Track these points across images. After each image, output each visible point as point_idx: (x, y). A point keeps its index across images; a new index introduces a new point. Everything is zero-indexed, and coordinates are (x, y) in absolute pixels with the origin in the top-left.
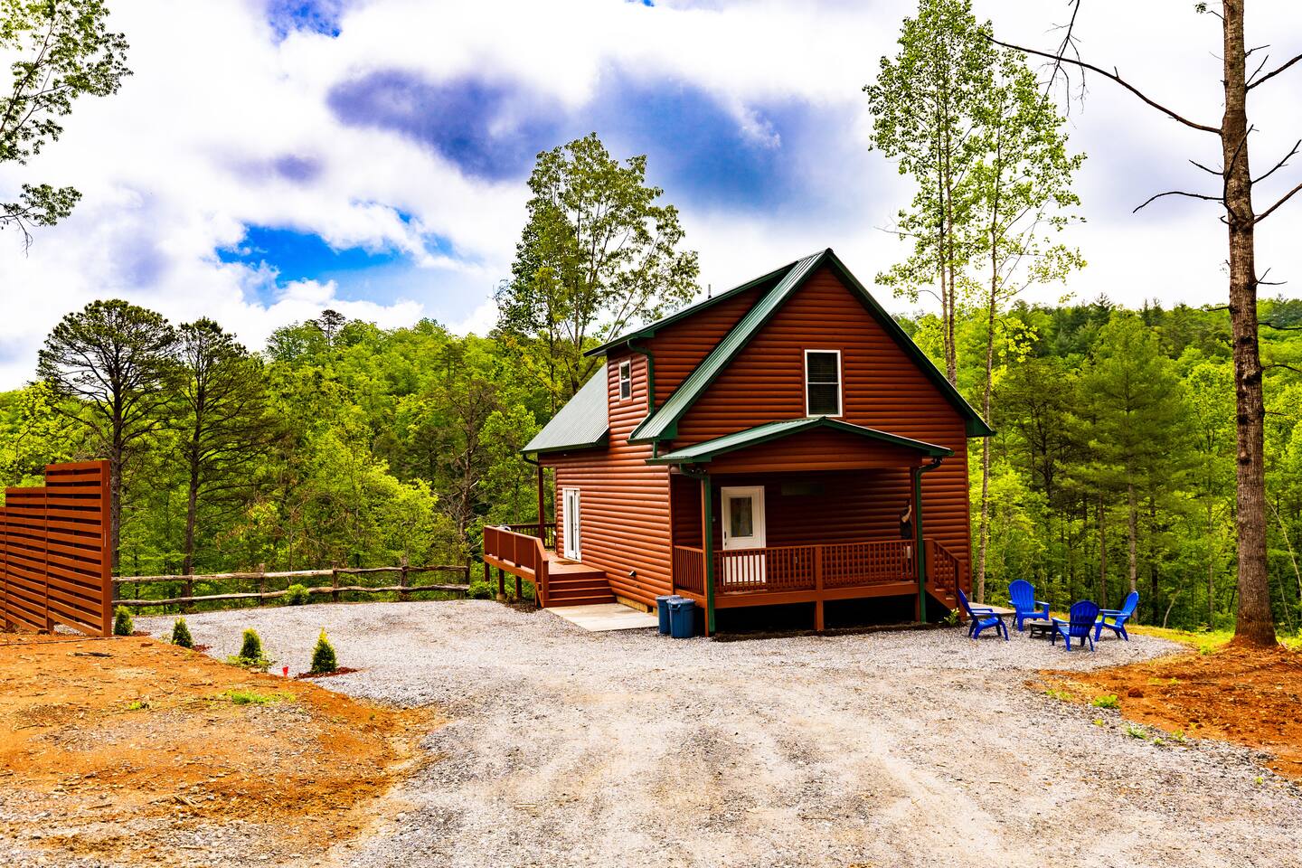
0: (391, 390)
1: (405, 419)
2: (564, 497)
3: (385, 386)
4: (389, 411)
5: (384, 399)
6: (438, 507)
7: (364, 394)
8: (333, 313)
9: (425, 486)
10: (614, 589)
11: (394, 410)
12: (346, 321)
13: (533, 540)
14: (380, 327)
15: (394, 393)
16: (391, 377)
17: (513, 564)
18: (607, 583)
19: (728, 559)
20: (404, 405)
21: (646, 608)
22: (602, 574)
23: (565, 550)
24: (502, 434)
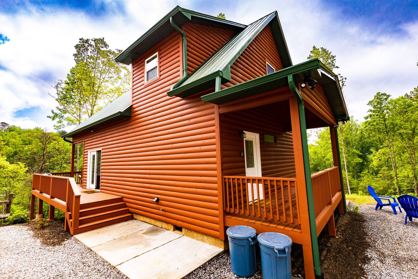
0: (23, 144)
1: (27, 151)
2: (89, 156)
3: (21, 142)
4: (21, 149)
5: (20, 146)
6: (27, 172)
7: (13, 144)
8: (5, 123)
9: (22, 165)
10: (131, 209)
11: (23, 149)
12: (9, 126)
13: (66, 180)
14: (21, 128)
15: (24, 144)
16: (23, 140)
17: (48, 196)
18: (125, 206)
19: (249, 185)
20: (26, 148)
21: (172, 227)
22: (121, 200)
23: (88, 184)
24: (57, 148)
